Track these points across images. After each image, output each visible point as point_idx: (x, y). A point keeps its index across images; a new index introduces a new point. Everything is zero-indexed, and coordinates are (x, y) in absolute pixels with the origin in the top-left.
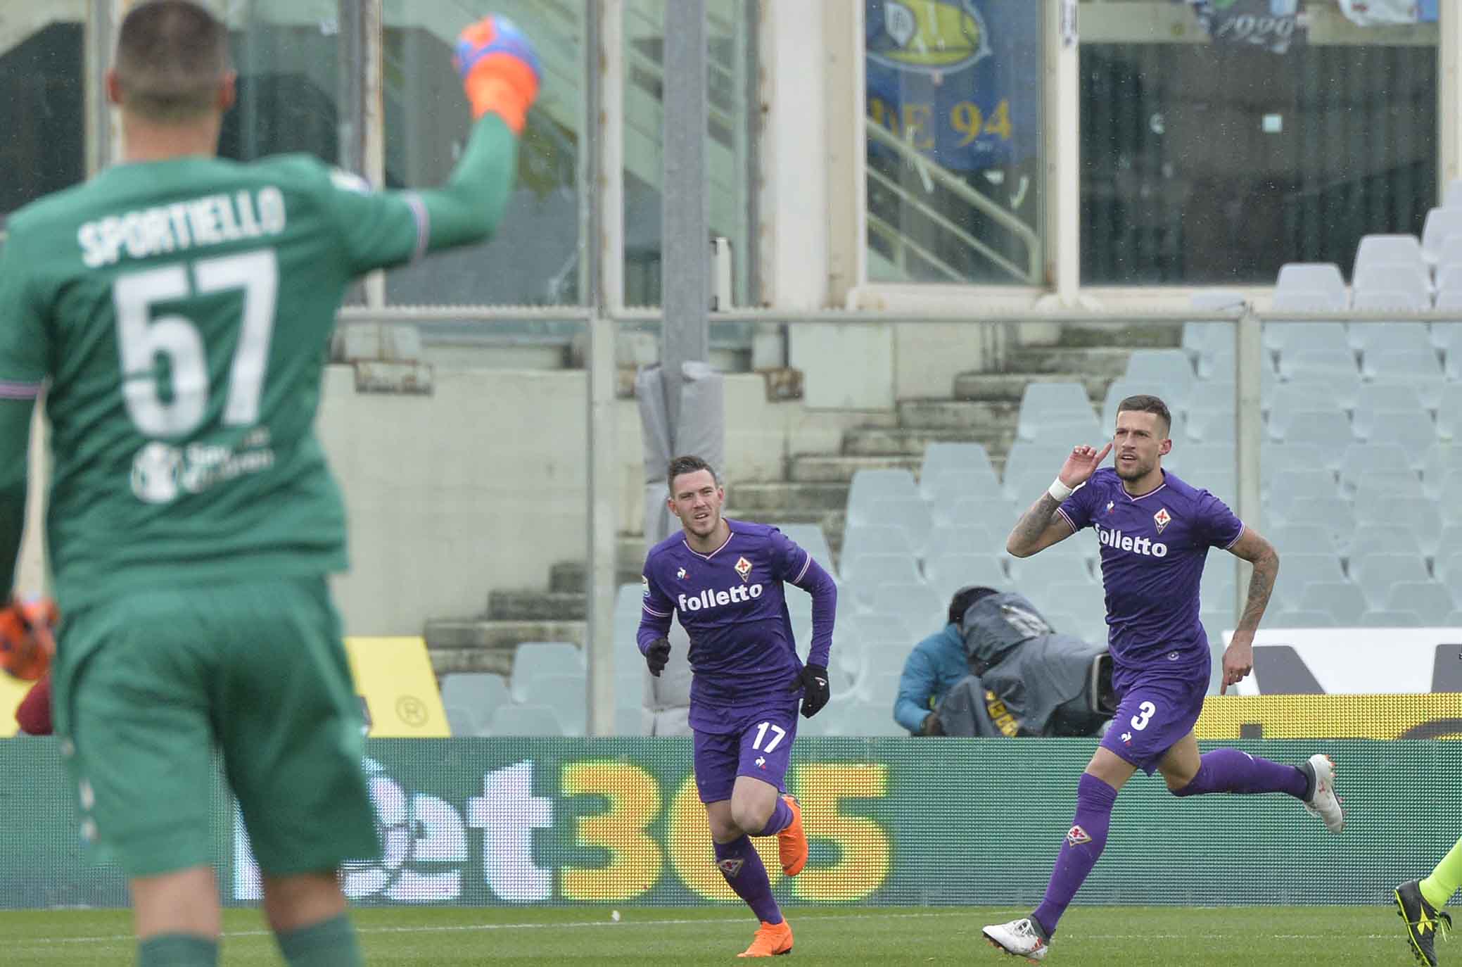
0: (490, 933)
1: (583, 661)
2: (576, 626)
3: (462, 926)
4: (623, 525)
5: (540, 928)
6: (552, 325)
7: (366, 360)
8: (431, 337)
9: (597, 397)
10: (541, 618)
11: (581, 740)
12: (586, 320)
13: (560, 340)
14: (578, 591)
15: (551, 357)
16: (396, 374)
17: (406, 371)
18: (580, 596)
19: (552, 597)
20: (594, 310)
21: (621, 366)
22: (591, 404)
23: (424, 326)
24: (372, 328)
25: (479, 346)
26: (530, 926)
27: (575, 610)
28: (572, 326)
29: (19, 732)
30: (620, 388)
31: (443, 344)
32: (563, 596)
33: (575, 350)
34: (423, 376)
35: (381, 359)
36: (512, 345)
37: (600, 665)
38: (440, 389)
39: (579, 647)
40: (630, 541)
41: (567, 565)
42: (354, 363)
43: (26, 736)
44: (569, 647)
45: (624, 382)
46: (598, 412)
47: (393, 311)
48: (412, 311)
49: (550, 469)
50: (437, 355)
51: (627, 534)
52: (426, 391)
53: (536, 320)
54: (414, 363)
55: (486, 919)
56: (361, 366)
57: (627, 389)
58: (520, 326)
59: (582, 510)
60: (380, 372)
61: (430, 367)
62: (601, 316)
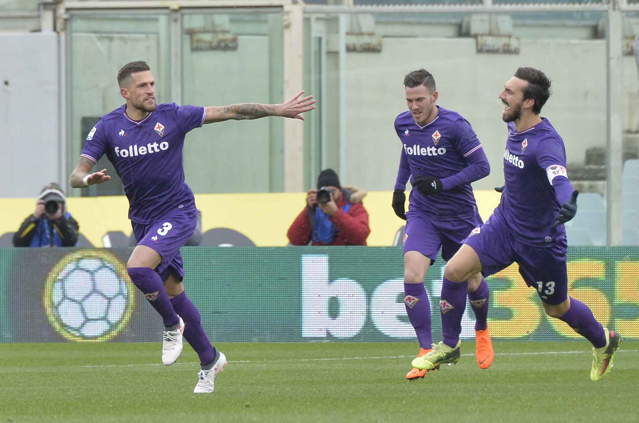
0: (552, 356)
1: (605, 203)
2: (601, 183)
3: (537, 352)
4: (627, 128)
5: (580, 353)
6: (587, 15)
7: (483, 35)
8: (519, 22)
9: (612, 54)
10: (581, 179)
11: (603, 248)
12: (607, 11)
13: (592, 23)
14: (603, 164)
15: (586, 33)
16: (499, 43)
17: (504, 40)
18: (603, 167)
19: (587, 167)
20: (611, 5)
21: (625, 37)
22: (608, 59)
23: (515, 15)
24: (485, 17)
25: (545, 26)
26: (576, 352)
27: (601, 175)
28: (598, 15)
29: (289, 244)
30: (625, 49)
31: (525, 25)
32: (593, 167)
33: (600, 28)
34: (514, 43)
35: (490, 34)
36: (564, 26)
37: (614, 206)
38: (523, 50)
39: (602, 195)
40: (631, 136)
41: (594, 149)
42: (475, 36)
43: (293, 246)
44: (596, 195)
45: (628, 46)
46: (612, 62)
47: (497, 7)
48: (508, 7)
49: (586, 95)
50: (522, 32)
51: (629, 132)
52: (516, 52)
53: (578, 12)
54: (509, 36)
55: (551, 348)
56: (479, 38)
57: (629, 50)
58: (569, 15)
59: (604, 118)
60: (490, 41)
61: (518, 38)
62: (614, 9)
